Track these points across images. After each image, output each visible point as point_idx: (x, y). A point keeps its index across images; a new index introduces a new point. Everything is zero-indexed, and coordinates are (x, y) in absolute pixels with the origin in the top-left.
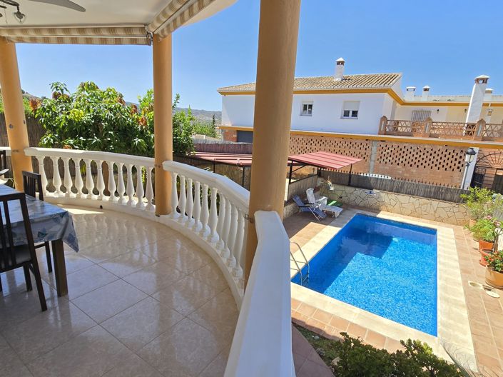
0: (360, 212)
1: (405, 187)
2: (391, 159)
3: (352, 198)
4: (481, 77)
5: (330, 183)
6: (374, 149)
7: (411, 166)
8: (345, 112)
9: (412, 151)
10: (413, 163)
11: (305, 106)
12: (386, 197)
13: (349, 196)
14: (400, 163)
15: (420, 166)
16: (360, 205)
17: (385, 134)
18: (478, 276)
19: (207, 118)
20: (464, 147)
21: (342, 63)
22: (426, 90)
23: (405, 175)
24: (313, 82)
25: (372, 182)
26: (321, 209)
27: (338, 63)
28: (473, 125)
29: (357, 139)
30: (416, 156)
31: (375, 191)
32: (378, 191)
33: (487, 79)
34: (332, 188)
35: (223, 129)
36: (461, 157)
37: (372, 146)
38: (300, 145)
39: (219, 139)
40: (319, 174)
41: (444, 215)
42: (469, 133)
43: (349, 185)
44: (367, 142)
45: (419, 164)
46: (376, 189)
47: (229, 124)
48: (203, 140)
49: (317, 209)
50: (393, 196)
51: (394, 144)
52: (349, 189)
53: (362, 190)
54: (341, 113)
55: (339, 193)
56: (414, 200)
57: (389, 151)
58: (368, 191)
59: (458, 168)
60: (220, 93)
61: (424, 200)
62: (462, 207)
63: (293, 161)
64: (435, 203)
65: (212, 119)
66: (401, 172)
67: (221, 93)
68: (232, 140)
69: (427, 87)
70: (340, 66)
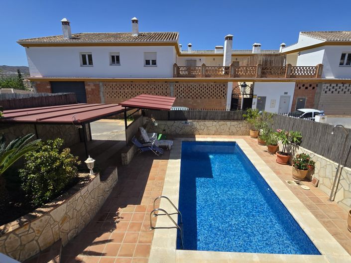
0: (183, 139)
1: (209, 114)
2: (184, 94)
3: (173, 129)
4: (229, 35)
5: (154, 120)
6: (172, 88)
7: (197, 98)
8: (146, 61)
9: (196, 87)
10: (197, 96)
11: (113, 57)
12: (198, 124)
13: (170, 128)
14: (190, 96)
15: (202, 98)
16: (180, 133)
17: (178, 77)
18: (286, 174)
19: (11, 73)
20: (225, 82)
21: (136, 21)
22: (190, 46)
23: (194, 104)
24: (116, 36)
25: (186, 114)
26: (157, 145)
27: (133, 21)
28: (228, 68)
29: (159, 82)
30: (199, 91)
31: (189, 121)
32: (191, 121)
33: (232, 37)
34: (156, 124)
35: (33, 81)
36: (224, 89)
37: (170, 86)
38: (115, 91)
39: (31, 91)
40: (144, 114)
41: (234, 131)
42: (226, 73)
43: (169, 119)
44: (166, 83)
45: (202, 96)
46: (190, 119)
47: (39, 76)
48: (12, 94)
49: (154, 146)
50: (202, 123)
51: (184, 84)
52: (170, 123)
53: (179, 122)
54: (143, 62)
55: (162, 127)
56: (216, 123)
57: (182, 89)
58: (184, 122)
59: (223, 96)
60: (22, 45)
61: (222, 122)
62: (244, 123)
63: (126, 107)
64: (228, 123)
65: (17, 73)
66: (191, 103)
67: (24, 45)
68: (46, 91)
69: (190, 44)
70: (135, 24)
